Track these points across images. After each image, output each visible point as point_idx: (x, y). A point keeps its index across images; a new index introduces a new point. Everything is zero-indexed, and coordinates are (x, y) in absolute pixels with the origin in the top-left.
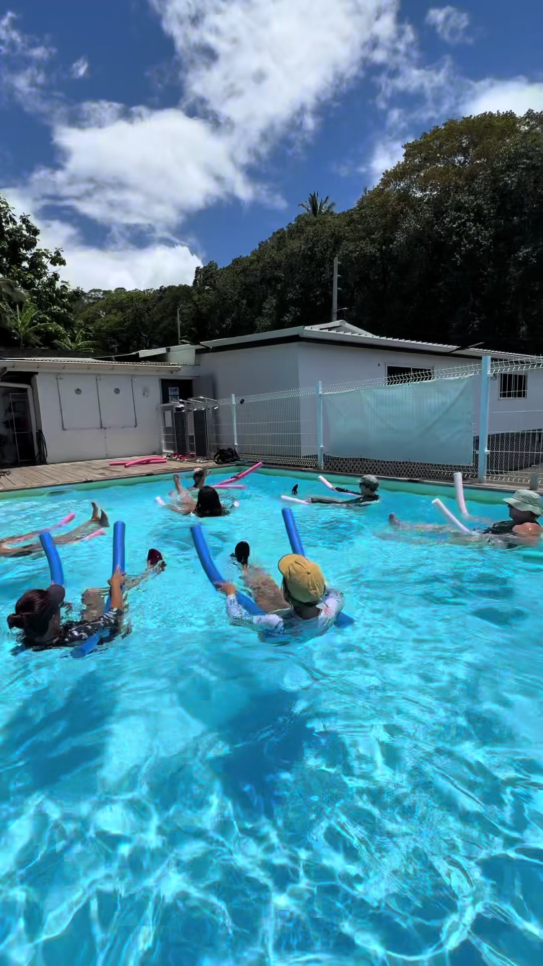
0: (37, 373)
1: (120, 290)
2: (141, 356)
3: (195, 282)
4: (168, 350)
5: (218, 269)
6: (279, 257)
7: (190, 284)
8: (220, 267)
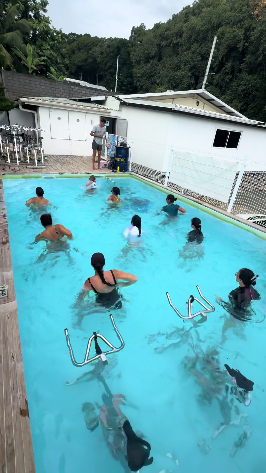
0: (39, 106)
1: (87, 35)
2: (92, 100)
3: (130, 38)
4: (106, 98)
5: (146, 30)
6: (185, 27)
7: (128, 39)
8: (147, 29)
